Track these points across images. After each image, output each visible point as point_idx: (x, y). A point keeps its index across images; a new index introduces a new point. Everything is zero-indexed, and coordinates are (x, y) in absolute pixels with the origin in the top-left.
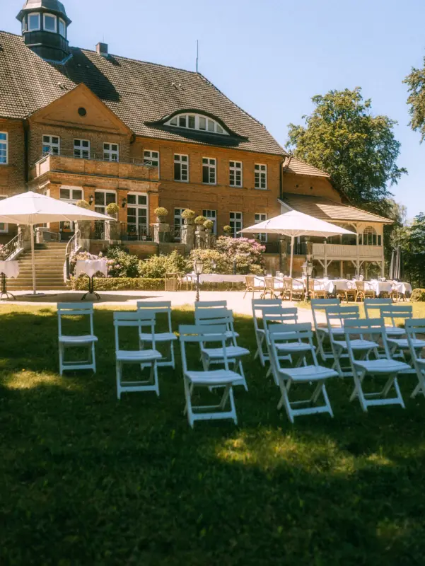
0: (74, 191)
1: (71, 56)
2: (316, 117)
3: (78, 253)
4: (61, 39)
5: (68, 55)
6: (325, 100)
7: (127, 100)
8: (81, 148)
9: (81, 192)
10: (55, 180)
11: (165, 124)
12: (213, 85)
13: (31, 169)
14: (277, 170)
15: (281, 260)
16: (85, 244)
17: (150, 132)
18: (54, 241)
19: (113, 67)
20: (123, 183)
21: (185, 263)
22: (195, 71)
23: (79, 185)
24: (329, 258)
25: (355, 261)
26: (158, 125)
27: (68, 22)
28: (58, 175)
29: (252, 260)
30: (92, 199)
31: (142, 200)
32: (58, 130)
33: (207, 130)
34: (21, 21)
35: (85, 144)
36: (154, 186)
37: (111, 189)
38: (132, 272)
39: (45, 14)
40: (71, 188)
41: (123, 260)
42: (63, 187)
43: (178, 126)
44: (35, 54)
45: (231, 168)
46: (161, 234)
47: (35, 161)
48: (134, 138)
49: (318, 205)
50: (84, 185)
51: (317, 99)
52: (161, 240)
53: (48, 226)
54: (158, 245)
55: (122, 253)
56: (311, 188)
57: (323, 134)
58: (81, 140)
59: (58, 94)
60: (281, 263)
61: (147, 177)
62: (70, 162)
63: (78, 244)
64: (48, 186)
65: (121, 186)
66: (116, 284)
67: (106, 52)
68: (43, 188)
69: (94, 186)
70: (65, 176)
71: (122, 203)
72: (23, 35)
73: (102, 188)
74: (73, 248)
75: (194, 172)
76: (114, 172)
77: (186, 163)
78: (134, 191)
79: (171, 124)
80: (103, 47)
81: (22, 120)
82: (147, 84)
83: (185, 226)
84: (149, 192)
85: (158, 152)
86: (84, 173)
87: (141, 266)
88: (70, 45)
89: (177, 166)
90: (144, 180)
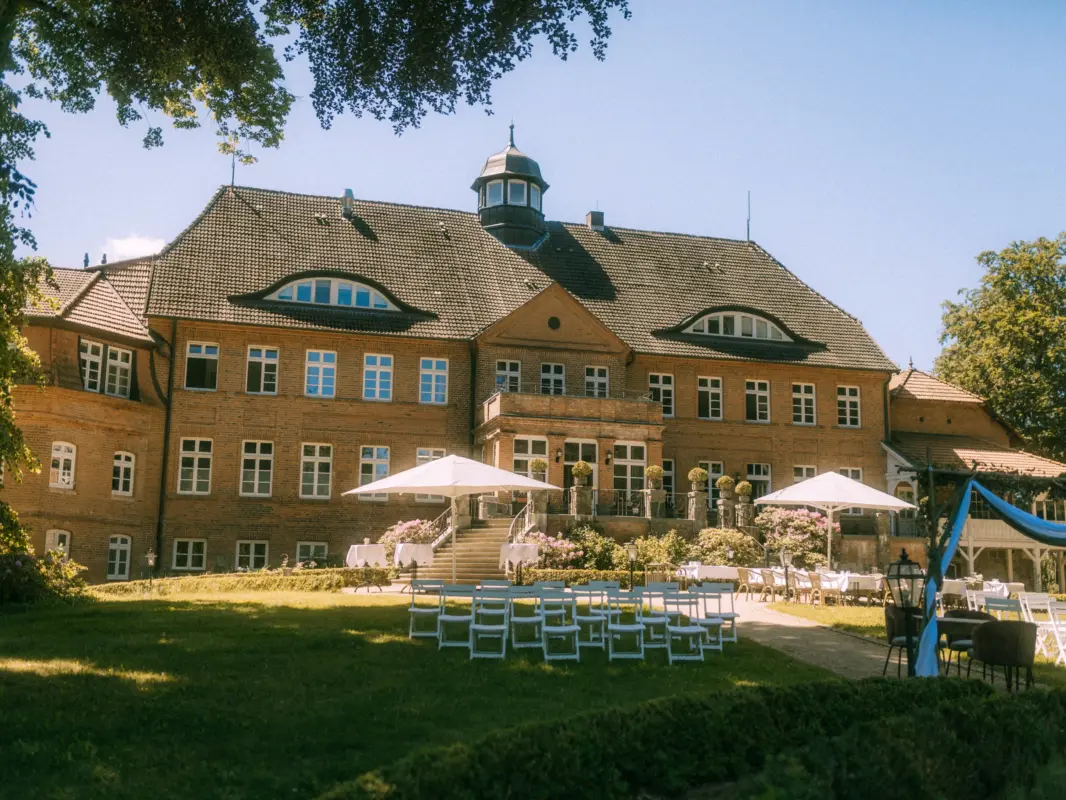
0: (534, 442)
1: (548, 236)
2: (985, 290)
3: (527, 535)
4: (533, 212)
5: (542, 235)
6: (1003, 258)
7: (628, 296)
8: (552, 376)
9: (544, 443)
10: (507, 428)
11: (684, 331)
12: (774, 260)
13: (479, 410)
14: (878, 394)
15: (878, 546)
16: (540, 522)
17: (660, 346)
18: (502, 517)
19: (611, 246)
20: (607, 428)
21: (688, 550)
22: (746, 240)
23: (540, 433)
24: (977, 545)
25: (1031, 550)
26: (673, 333)
27: (544, 187)
28: (512, 421)
29: (811, 546)
30: (560, 454)
31: (638, 453)
32: (518, 351)
33: (754, 337)
34: (479, 192)
35: (558, 370)
36: (656, 432)
37: (588, 437)
38: (604, 562)
39: (510, 181)
40: (531, 438)
41: (591, 544)
42: (519, 437)
43: (706, 332)
44: (495, 239)
45: (796, 395)
46: (653, 505)
47: (484, 400)
48: (632, 358)
49: (957, 451)
50: (550, 434)
51: (987, 258)
52: (654, 514)
53: (496, 495)
54: (649, 522)
55: (592, 533)
56: (949, 421)
57: (995, 321)
58: (552, 365)
59: (523, 296)
60: (878, 551)
61: (644, 418)
62: (529, 402)
63: (530, 521)
64: (497, 437)
65: (603, 434)
66: (575, 580)
67: (602, 224)
68: (493, 439)
69: (563, 435)
70: (522, 422)
71: (604, 458)
72: (479, 212)
73: (575, 436)
74: (523, 526)
75: (731, 404)
76: (593, 412)
77: (719, 391)
78: (625, 439)
79: (694, 330)
80: (597, 218)
81: (468, 341)
82: (664, 269)
83: (692, 494)
84: (648, 440)
85: (672, 376)
86: (548, 416)
87: (619, 553)
88: (546, 219)
89: (703, 396)
90: (640, 422)
